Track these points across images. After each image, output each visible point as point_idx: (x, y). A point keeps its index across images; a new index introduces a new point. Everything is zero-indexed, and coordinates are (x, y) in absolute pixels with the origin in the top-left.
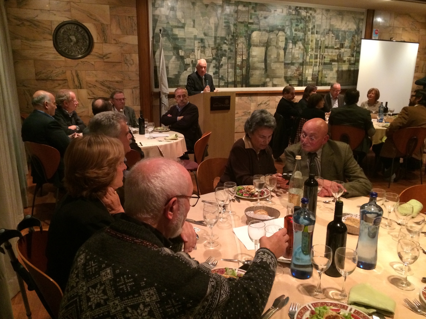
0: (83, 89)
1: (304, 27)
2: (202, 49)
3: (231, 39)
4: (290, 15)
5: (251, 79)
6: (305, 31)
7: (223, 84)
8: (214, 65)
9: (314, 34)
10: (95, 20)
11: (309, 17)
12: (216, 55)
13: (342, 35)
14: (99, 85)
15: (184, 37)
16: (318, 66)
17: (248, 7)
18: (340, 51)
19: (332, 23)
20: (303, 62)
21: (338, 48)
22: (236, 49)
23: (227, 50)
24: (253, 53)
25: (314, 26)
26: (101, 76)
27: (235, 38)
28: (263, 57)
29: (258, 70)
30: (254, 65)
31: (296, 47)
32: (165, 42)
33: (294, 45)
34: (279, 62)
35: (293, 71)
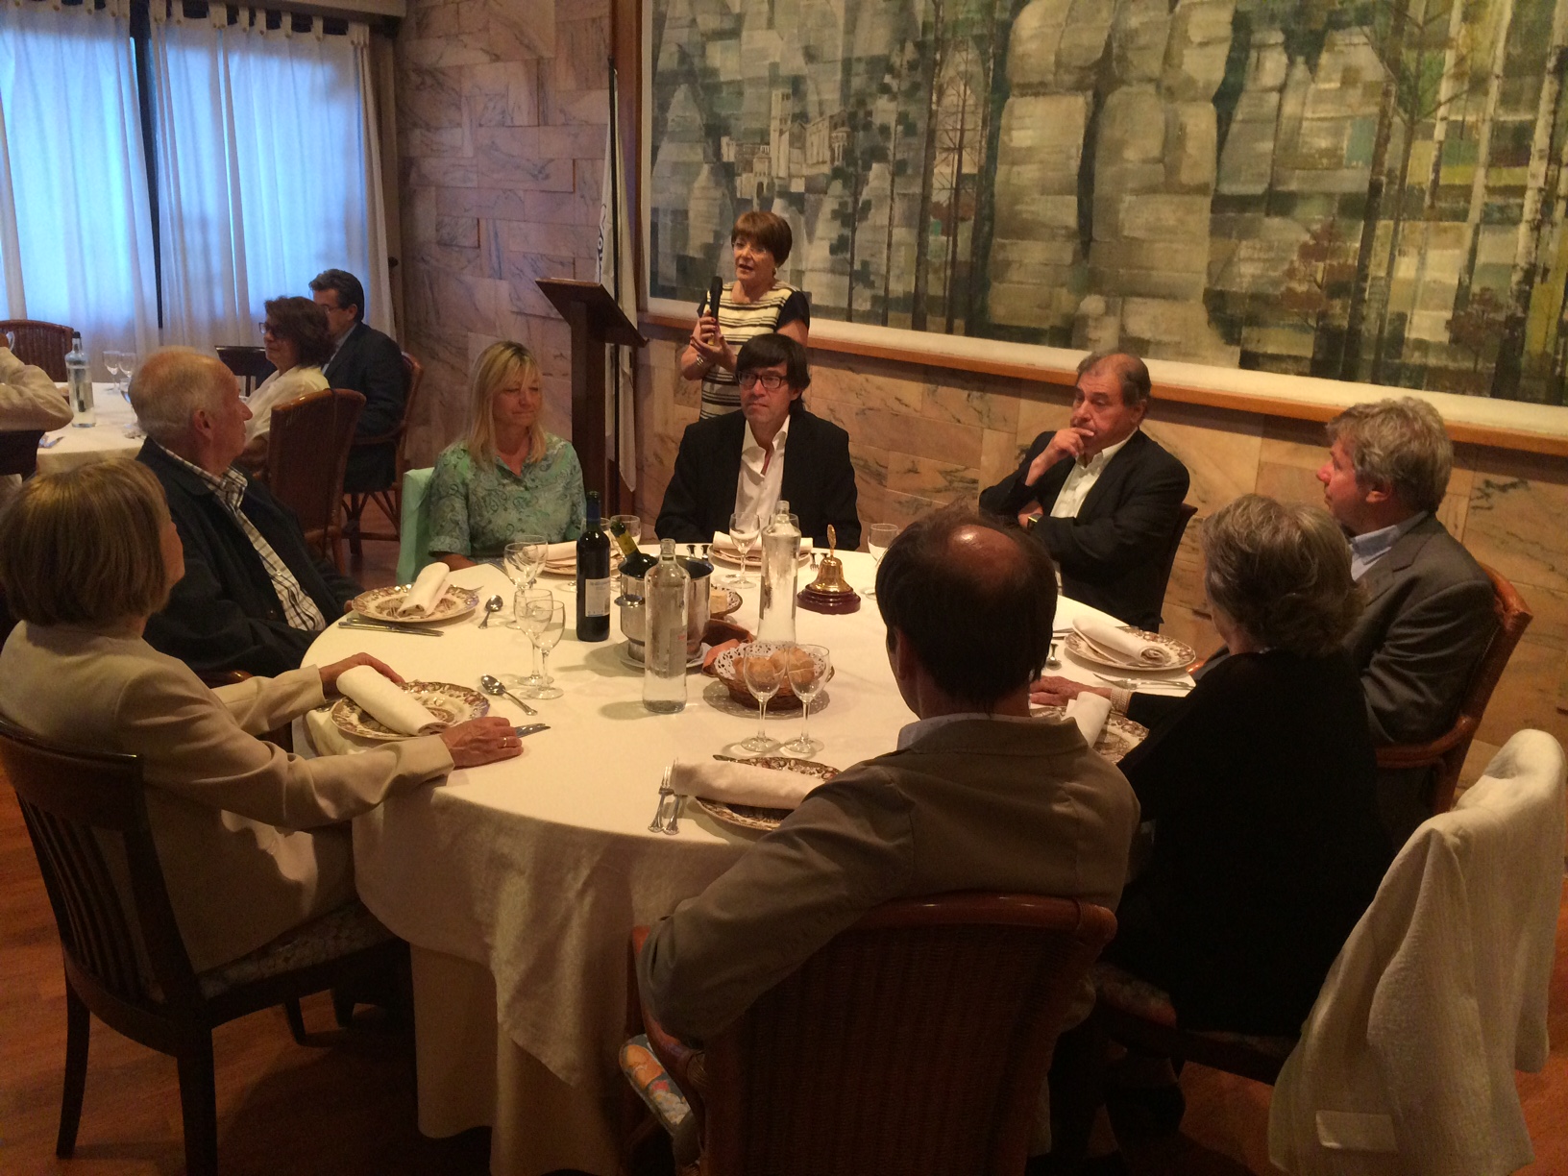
0: (504, 278)
2: (796, 129)
3: (912, 66)
5: (997, 287)
7: (867, 306)
8: (836, 207)
12: (848, 153)
16: (1523, 229)
20: (1375, 188)
22: (932, 115)
23: (893, 124)
24: (1015, 134)
26: (535, 239)
27: (929, 55)
28: (1069, 158)
29: (1035, 239)
30: (1018, 207)
31: (1322, 74)
32: (682, 107)
33: (1300, 59)
34: (1176, 193)
35: (1283, 259)
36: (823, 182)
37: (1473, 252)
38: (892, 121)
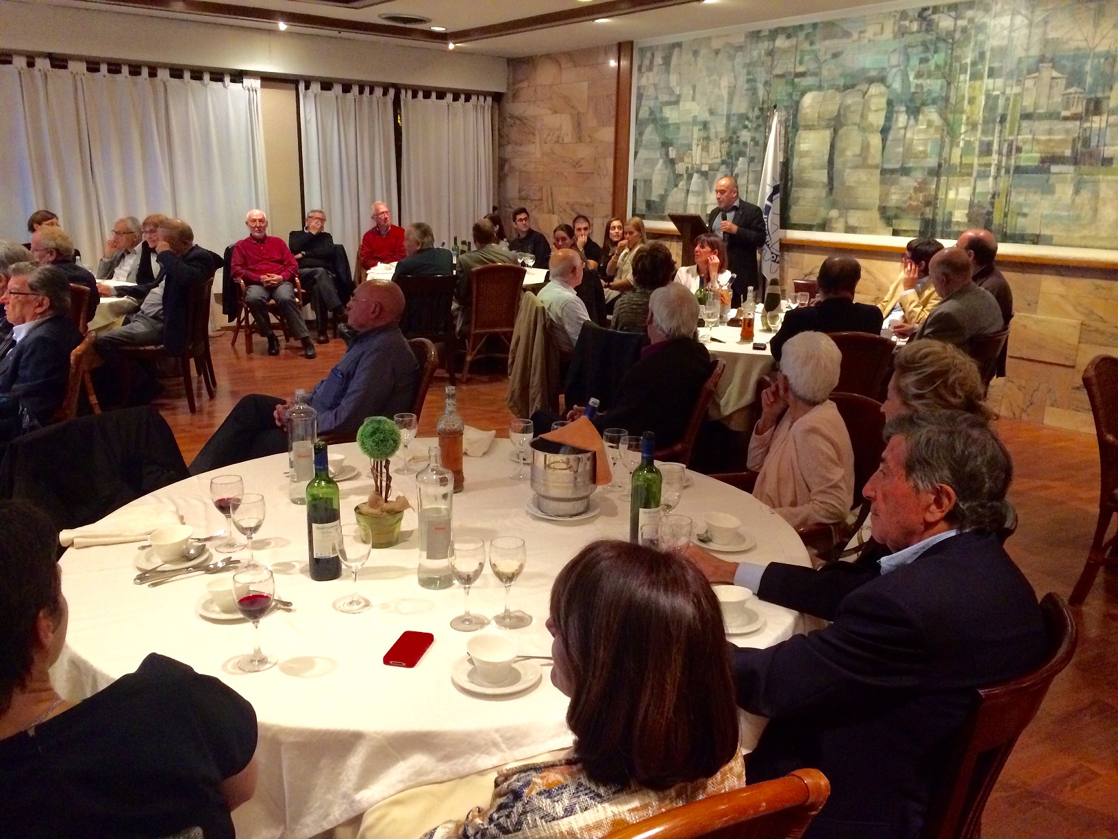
0: (555, 213)
1: (946, 64)
2: (705, 143)
3: (758, 118)
4: (903, 34)
6: (949, 73)
9: (982, 78)
11: (964, 30)
12: (728, 154)
13: (1096, 68)
15: (678, 122)
16: (991, 179)
17: (797, 37)
18: (1087, 125)
20: (940, 165)
21: (1075, 117)
22: (766, 137)
24: (801, 145)
25: (982, 55)
27: (765, 113)
28: (824, 156)
29: (810, 188)
30: (803, 175)
31: (920, 122)
32: (650, 134)
33: (912, 117)
34: (866, 168)
35: (907, 193)
36: (716, 167)
37: (975, 189)
38: (748, 140)
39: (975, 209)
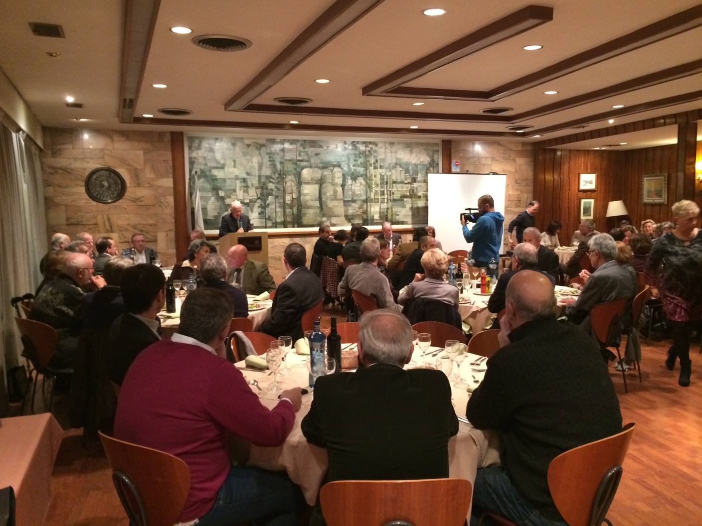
0: (114, 232)
1: (364, 162)
2: (245, 189)
3: (278, 178)
4: (346, 150)
5: (304, 218)
6: (366, 166)
7: (271, 225)
8: (259, 205)
9: (378, 169)
10: (129, 165)
11: (369, 151)
12: (262, 194)
13: (413, 168)
14: (130, 229)
15: (224, 177)
16: (385, 203)
17: (296, 144)
18: (412, 186)
19: (399, 156)
20: (367, 199)
21: (409, 183)
22: (284, 187)
24: (304, 191)
25: (377, 161)
26: (134, 219)
27: (282, 176)
28: (316, 195)
29: (312, 209)
30: (307, 203)
31: (357, 183)
33: (354, 181)
34: (337, 200)
35: (355, 209)
36: (254, 200)
37: (380, 207)
38: (274, 188)
39: (382, 214)
